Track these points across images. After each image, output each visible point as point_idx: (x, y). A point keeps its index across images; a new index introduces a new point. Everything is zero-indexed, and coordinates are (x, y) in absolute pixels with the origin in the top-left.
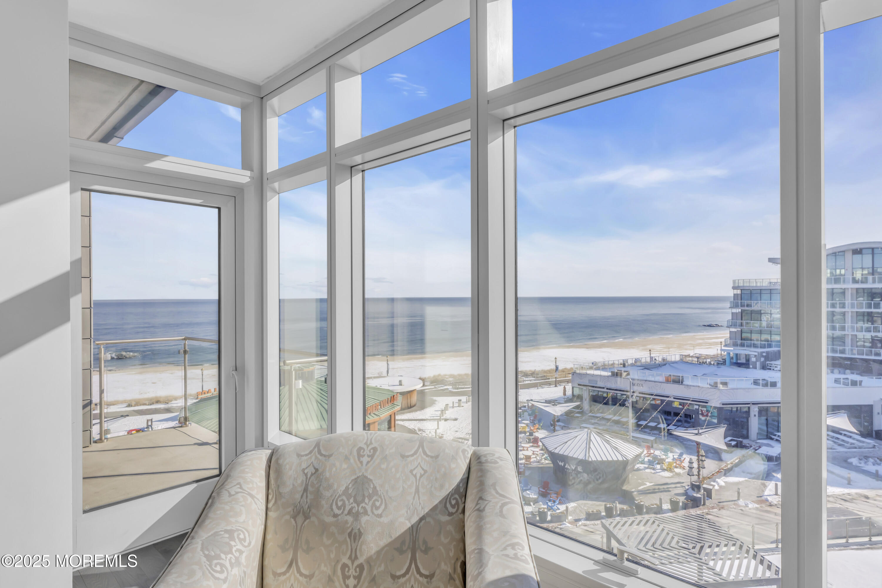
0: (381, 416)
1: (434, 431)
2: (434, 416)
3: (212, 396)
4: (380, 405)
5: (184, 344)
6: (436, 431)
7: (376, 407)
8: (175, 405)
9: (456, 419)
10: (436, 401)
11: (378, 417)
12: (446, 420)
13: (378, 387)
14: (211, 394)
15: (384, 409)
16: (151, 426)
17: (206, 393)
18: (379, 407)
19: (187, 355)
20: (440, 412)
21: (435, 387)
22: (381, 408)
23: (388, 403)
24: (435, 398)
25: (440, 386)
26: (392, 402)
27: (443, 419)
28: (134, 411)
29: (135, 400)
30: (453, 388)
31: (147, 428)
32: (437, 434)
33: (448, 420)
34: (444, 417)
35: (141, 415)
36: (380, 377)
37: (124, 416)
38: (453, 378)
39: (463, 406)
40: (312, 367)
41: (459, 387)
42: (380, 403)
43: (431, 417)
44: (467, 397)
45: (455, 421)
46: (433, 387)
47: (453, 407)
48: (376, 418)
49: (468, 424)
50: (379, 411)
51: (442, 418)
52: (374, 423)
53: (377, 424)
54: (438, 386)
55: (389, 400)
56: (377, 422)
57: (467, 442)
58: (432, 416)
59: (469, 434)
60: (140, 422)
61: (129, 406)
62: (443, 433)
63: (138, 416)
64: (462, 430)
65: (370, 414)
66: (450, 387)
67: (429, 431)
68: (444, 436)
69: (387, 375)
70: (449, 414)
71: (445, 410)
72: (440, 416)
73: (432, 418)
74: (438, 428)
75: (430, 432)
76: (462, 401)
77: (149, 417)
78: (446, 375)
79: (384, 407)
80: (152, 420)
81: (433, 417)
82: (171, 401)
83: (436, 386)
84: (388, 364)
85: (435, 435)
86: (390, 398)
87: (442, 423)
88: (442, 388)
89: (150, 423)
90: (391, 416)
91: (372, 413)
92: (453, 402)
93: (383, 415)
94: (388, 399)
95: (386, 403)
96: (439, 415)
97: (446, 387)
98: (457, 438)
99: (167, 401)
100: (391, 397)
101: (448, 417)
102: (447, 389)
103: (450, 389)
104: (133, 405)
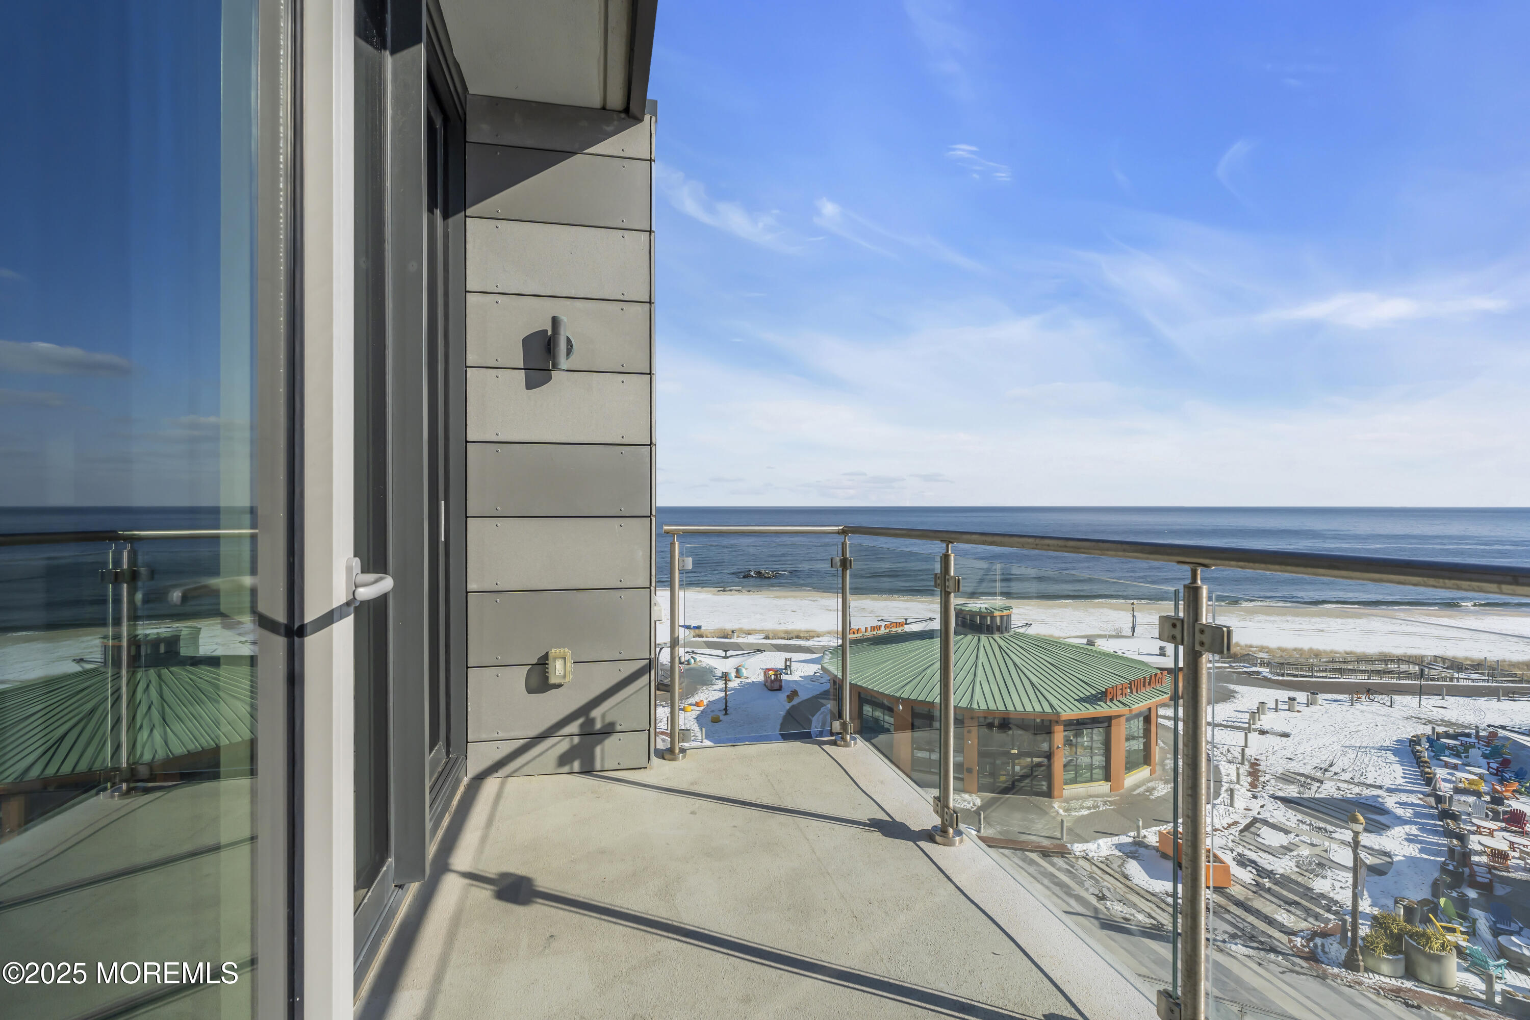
0: (1133, 707)
1: (1239, 749)
2: (1235, 720)
3: (862, 638)
4: (1131, 688)
5: (843, 544)
6: (1243, 750)
7: (1122, 689)
8: (817, 643)
9: (1286, 735)
10: (1236, 692)
11: (1127, 708)
12: (1262, 732)
13: (1119, 653)
14: (861, 635)
15: (1137, 695)
16: (790, 667)
17: (856, 632)
18: (1129, 690)
19: (848, 571)
20: (1247, 716)
21: (1231, 666)
22: (1131, 692)
23: (1144, 686)
24: (1232, 687)
25: (1242, 665)
26: (1153, 685)
27: (1255, 730)
28: (772, 645)
29: (773, 631)
30: (1270, 672)
31: (785, 669)
32: (1246, 757)
33: (1267, 732)
34: (1258, 726)
35: (780, 651)
36: (1118, 636)
37: (759, 650)
38: (1267, 652)
39: (1298, 711)
40: (1008, 611)
41: (1286, 672)
42: (1130, 684)
43: (1228, 721)
44: (1309, 694)
45: (1284, 739)
46: (1227, 665)
47: (1276, 710)
48: (1122, 709)
49: (1316, 750)
50: (1128, 697)
51: (1253, 726)
52: (1119, 716)
53: (1123, 719)
54: (1238, 664)
55: (1148, 680)
56: (1124, 715)
57: (1318, 784)
58: (1229, 719)
59: (1321, 769)
60: (776, 660)
61: (767, 638)
62: (1257, 757)
63: (777, 653)
64: (1304, 758)
65: (1111, 700)
66: (1265, 671)
67: (1226, 747)
68: (1262, 763)
69: (1133, 635)
70: (1267, 721)
71: (1258, 712)
72: (1249, 723)
73: (1229, 723)
74: (1246, 746)
75: (1229, 751)
76: (1298, 700)
77: (788, 655)
78: (1251, 646)
79: (1137, 692)
80: (791, 659)
81: (1234, 722)
82: (813, 637)
83: (1233, 665)
84: (1133, 616)
85: (1240, 758)
86: (1148, 677)
87: (1253, 737)
88: (1245, 669)
89: (788, 663)
90: (1150, 709)
91: (1115, 699)
92: (1277, 701)
93: (1137, 706)
94: (1145, 678)
95: (1142, 686)
96: (1247, 721)
97: (1254, 669)
98: (1293, 773)
99: (809, 636)
100: (1151, 676)
101: (1266, 727)
102: (1259, 673)
103: (1265, 674)
104: (771, 637)
